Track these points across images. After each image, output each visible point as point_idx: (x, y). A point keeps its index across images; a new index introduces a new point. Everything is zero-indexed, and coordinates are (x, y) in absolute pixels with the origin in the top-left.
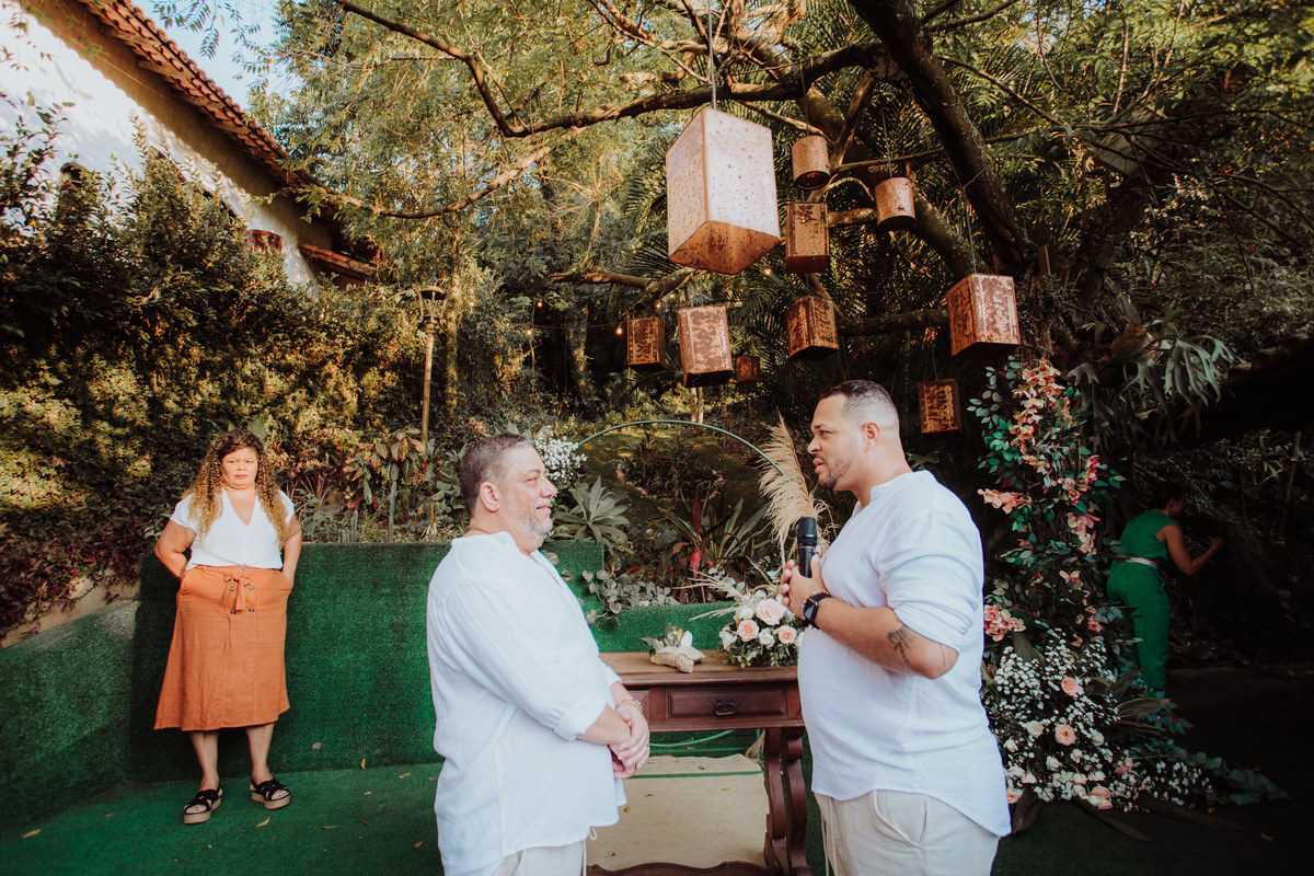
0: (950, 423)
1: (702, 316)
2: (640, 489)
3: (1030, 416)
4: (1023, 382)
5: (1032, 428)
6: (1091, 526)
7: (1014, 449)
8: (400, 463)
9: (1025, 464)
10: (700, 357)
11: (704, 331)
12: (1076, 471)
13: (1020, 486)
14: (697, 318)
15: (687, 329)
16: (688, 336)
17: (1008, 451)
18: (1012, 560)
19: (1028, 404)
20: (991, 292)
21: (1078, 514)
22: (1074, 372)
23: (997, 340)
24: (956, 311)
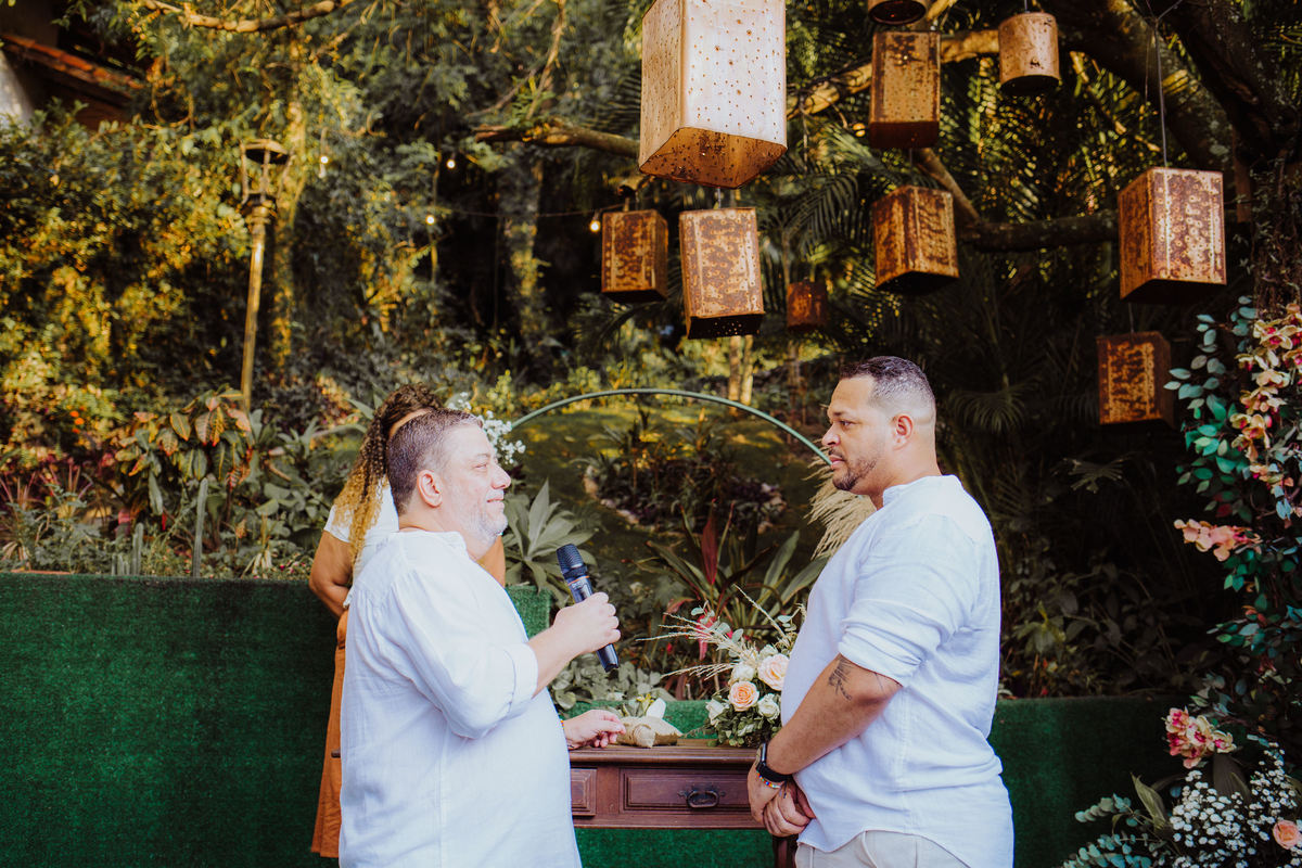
0: (1148, 408)
1: (718, 225)
2: (624, 513)
3: (1264, 399)
4: (1255, 343)
5: (1268, 419)
7: (1237, 454)
8: (209, 449)
9: (1254, 477)
10: (712, 291)
11: (719, 249)
13: (1247, 517)
14: (709, 228)
15: (694, 246)
16: (695, 257)
17: (1226, 457)
18: (1226, 638)
19: (1261, 379)
20: (1183, 197)
23: (1186, 275)
24: (1128, 226)
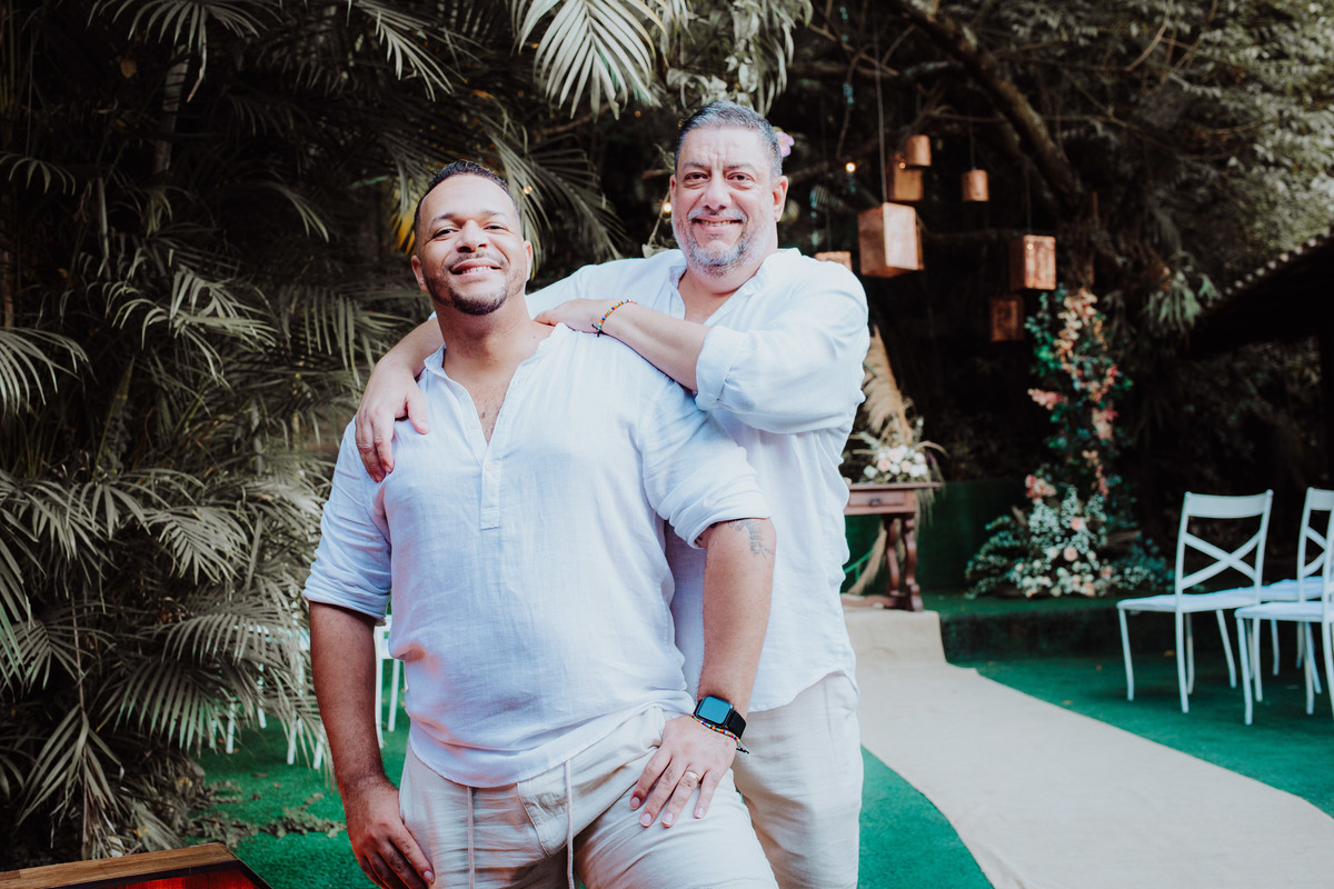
0: (1014, 336)
3: (1069, 334)
4: (1066, 309)
5: (1071, 344)
6: (1111, 418)
7: (1057, 359)
9: (1064, 370)
12: (1100, 377)
17: (1052, 361)
18: (1051, 445)
19: (1068, 325)
20: (1038, 250)
21: (1100, 409)
22: (1108, 299)
23: (1041, 285)
24: (1014, 262)
